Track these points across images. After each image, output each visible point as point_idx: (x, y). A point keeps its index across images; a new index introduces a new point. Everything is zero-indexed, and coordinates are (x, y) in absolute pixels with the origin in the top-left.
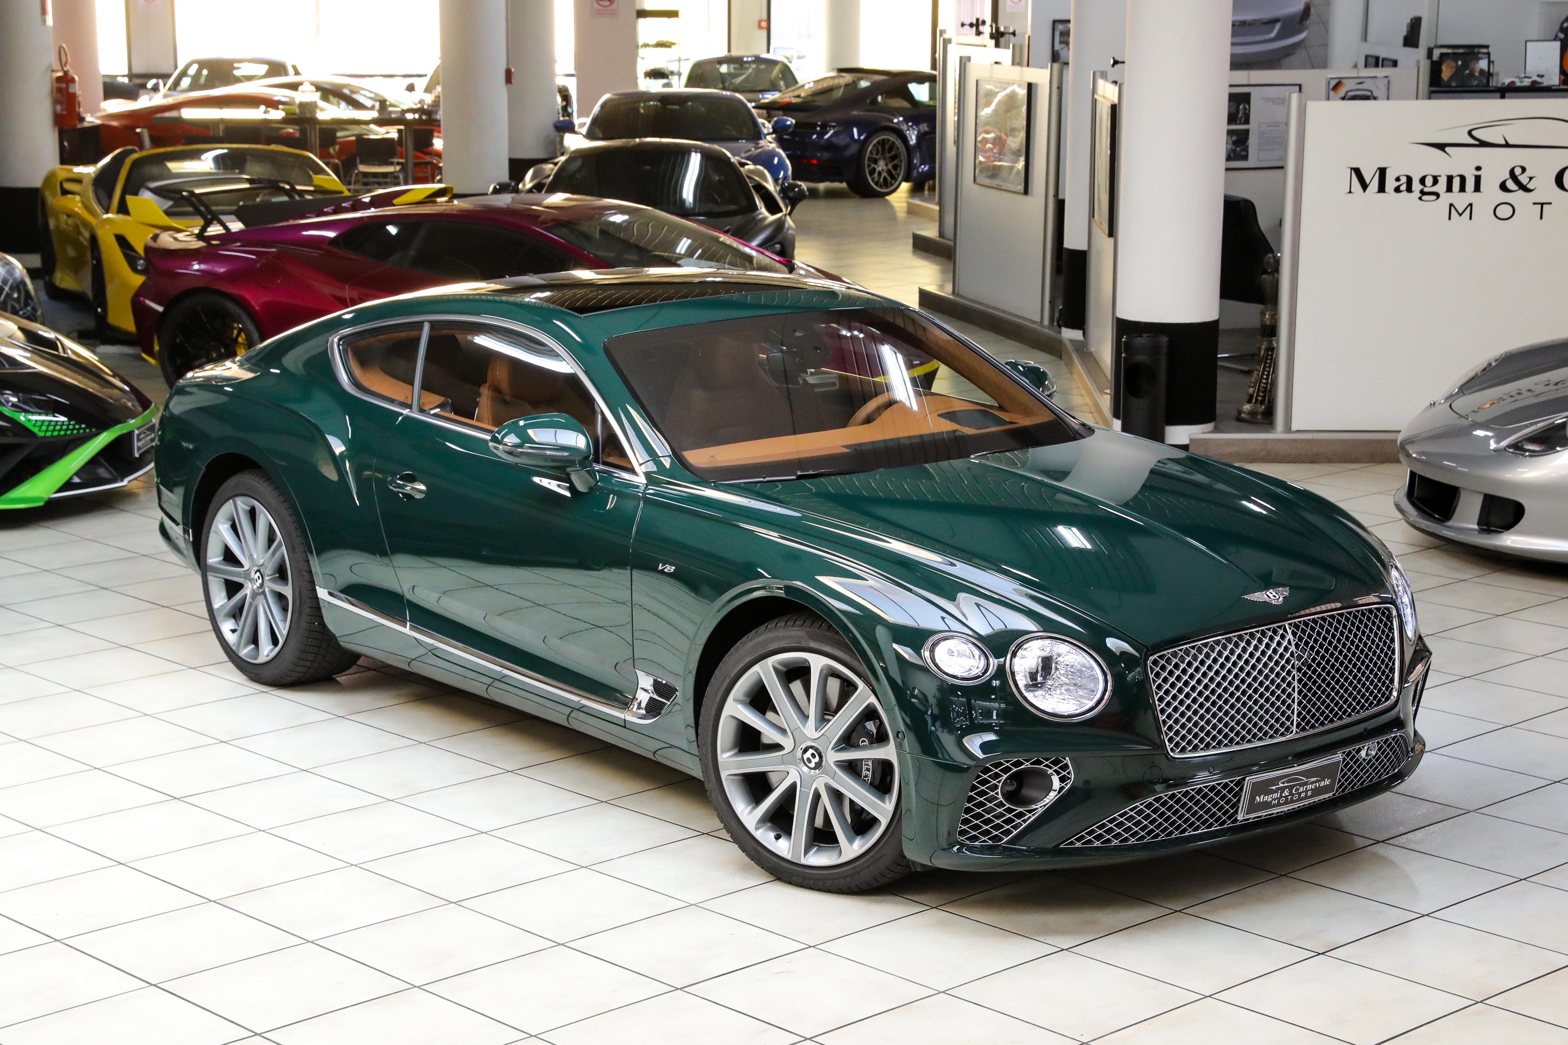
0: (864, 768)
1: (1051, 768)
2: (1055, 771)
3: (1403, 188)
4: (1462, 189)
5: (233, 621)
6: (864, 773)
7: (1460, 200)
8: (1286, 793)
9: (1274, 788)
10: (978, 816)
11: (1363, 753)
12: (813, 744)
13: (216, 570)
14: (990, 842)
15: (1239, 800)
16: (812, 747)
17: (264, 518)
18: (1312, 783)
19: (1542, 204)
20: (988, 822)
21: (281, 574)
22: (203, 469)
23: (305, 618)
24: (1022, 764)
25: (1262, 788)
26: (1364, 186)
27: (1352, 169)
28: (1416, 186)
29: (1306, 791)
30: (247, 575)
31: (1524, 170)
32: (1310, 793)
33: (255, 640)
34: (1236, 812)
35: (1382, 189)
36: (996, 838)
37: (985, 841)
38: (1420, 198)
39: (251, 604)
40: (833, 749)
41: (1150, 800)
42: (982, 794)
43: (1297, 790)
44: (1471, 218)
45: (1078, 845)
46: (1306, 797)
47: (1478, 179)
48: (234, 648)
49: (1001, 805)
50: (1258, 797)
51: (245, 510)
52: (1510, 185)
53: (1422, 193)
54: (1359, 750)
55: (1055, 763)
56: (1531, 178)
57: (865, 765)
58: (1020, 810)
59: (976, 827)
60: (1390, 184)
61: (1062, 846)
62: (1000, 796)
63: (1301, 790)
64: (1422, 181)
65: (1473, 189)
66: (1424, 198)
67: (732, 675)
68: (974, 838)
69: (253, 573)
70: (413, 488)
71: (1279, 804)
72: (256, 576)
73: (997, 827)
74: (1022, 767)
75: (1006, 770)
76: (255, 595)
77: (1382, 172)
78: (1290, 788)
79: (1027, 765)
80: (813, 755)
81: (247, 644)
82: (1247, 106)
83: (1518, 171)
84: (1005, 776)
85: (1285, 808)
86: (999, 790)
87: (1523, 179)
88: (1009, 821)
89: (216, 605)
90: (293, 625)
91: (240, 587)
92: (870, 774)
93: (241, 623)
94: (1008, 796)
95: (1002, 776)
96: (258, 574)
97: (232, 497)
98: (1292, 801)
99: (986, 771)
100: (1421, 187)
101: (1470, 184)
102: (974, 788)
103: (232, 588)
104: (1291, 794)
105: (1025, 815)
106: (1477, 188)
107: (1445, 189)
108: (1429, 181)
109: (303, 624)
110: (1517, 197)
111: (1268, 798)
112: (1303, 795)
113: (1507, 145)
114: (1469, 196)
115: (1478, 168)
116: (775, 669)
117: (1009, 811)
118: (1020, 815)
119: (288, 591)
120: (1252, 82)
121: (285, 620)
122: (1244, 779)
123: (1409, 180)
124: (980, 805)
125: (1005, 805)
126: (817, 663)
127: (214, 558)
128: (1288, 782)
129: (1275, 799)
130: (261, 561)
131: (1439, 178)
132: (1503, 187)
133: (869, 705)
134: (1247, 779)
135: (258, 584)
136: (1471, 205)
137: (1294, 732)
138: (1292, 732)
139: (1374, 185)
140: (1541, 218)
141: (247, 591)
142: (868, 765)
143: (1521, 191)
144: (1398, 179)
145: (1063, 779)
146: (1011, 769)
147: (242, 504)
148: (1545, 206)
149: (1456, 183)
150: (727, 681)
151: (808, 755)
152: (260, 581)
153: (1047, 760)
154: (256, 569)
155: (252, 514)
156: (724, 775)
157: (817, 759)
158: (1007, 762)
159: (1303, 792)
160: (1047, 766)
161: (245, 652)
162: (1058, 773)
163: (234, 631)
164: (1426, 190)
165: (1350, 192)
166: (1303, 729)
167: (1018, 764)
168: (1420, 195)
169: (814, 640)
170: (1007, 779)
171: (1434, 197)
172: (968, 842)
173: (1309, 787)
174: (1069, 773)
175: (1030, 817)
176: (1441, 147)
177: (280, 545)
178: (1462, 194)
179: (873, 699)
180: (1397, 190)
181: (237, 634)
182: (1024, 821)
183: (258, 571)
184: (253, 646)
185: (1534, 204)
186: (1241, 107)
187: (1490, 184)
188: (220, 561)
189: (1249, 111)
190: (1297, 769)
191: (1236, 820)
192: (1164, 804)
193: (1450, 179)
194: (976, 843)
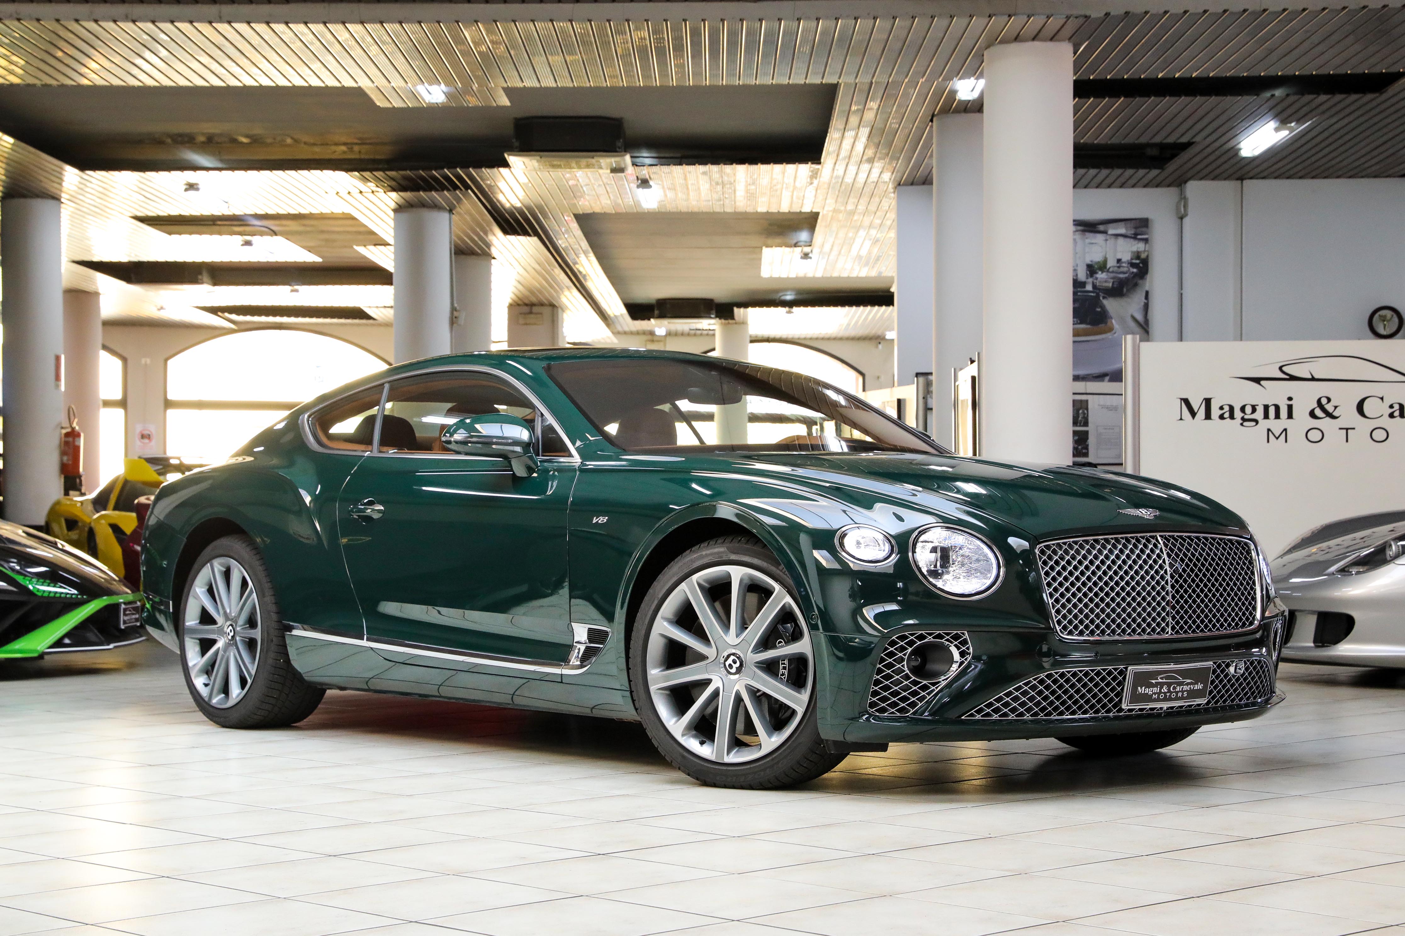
0: (781, 666)
1: (952, 643)
2: (956, 646)
3: (1227, 415)
4: (1277, 416)
5: (206, 676)
6: (781, 671)
7: (1277, 425)
8: (1165, 689)
9: (1153, 681)
10: (886, 688)
11: (1232, 669)
12: (734, 651)
13: (192, 631)
14: (899, 714)
15: (1122, 689)
16: (734, 654)
17: (238, 573)
18: (1188, 684)
19: (1347, 429)
20: (895, 694)
21: (251, 623)
22: (185, 540)
23: (272, 655)
24: (925, 638)
25: (1142, 679)
26: (1193, 414)
27: (1181, 399)
28: (1238, 414)
29: (1182, 691)
30: (221, 632)
31: (1329, 400)
32: (1185, 694)
33: (225, 690)
34: (1120, 701)
35: (1208, 416)
36: (902, 710)
37: (893, 713)
38: (1242, 424)
39: (223, 656)
40: (752, 652)
41: (1042, 676)
42: (889, 666)
43: (1174, 688)
44: (1286, 441)
45: (978, 717)
46: (1182, 698)
47: (1290, 408)
48: (206, 699)
49: (907, 677)
50: (1139, 688)
51: (220, 571)
52: (1318, 412)
53: (1243, 419)
54: (1228, 666)
55: (956, 637)
56: (1336, 407)
57: (782, 664)
58: (925, 682)
59: (884, 699)
60: (1215, 412)
61: (963, 718)
62: (906, 669)
63: (1178, 689)
64: (1243, 409)
65: (1286, 417)
66: (1245, 424)
67: (660, 596)
68: (883, 710)
69: (225, 629)
70: (373, 510)
71: (1158, 700)
72: (228, 631)
73: (904, 699)
74: (926, 640)
75: (911, 643)
76: (227, 646)
77: (1208, 402)
78: (1169, 685)
79: (929, 639)
80: (735, 662)
81: (219, 693)
82: (1086, 412)
83: (1324, 401)
84: (910, 650)
85: (1165, 705)
86: (905, 663)
87: (1329, 408)
88: (914, 694)
89: (191, 664)
90: (261, 664)
91: (214, 642)
92: (786, 672)
93: (212, 678)
94: (915, 670)
95: (907, 649)
96: (231, 628)
97: (210, 560)
98: (1171, 699)
99: (893, 643)
100: (1242, 415)
101: (1284, 412)
102: (882, 660)
103: (206, 645)
104: (1169, 691)
105: (929, 688)
106: (1290, 416)
107: (1262, 417)
108: (1249, 410)
109: (270, 661)
110: (1325, 423)
111: (1149, 691)
112: (1180, 694)
113: (1313, 379)
114: (1284, 422)
115: (1290, 399)
116: (699, 585)
117: (915, 683)
118: (924, 688)
119: (257, 634)
120: (1088, 392)
121: (253, 662)
122: (1126, 668)
123: (1232, 409)
124: (888, 677)
125: (912, 678)
126: (737, 574)
127: (191, 619)
128: (1167, 678)
129: (1155, 694)
130: (233, 615)
131: (1256, 407)
132: (1312, 414)
133: (784, 605)
134: (1129, 668)
135: (230, 637)
136: (1285, 430)
137: (1170, 633)
138: (1167, 633)
139: (1201, 413)
140: (1347, 441)
141: (220, 644)
142: (784, 664)
143: (1328, 419)
144: (1221, 408)
145: (962, 654)
146: (916, 642)
147: (218, 565)
148: (1349, 431)
149: (1272, 411)
150: (656, 602)
151: (730, 661)
152: (232, 634)
153: (948, 634)
154: (229, 623)
155: (227, 574)
156: (653, 688)
157: (738, 664)
158: (912, 635)
159: (1180, 691)
160: (947, 640)
161: (216, 700)
162: (958, 648)
163: (206, 685)
164: (1246, 417)
165: (1181, 419)
166: (1177, 632)
167: (921, 637)
168: (1241, 422)
169: (734, 553)
170: (912, 653)
171: (1254, 423)
172: (878, 714)
173: (1185, 688)
174: (968, 648)
175: (933, 690)
176: (1257, 380)
177: (251, 592)
178: (1277, 421)
179: (788, 599)
180: (1222, 417)
181: (209, 687)
182: (929, 694)
183: (231, 625)
184: (223, 695)
185: (1340, 429)
186: (1081, 411)
187: (1301, 412)
188: (196, 624)
189: (1088, 415)
190: (1172, 666)
191: (1121, 710)
192: (1055, 682)
193: (1266, 408)
194: (885, 715)
